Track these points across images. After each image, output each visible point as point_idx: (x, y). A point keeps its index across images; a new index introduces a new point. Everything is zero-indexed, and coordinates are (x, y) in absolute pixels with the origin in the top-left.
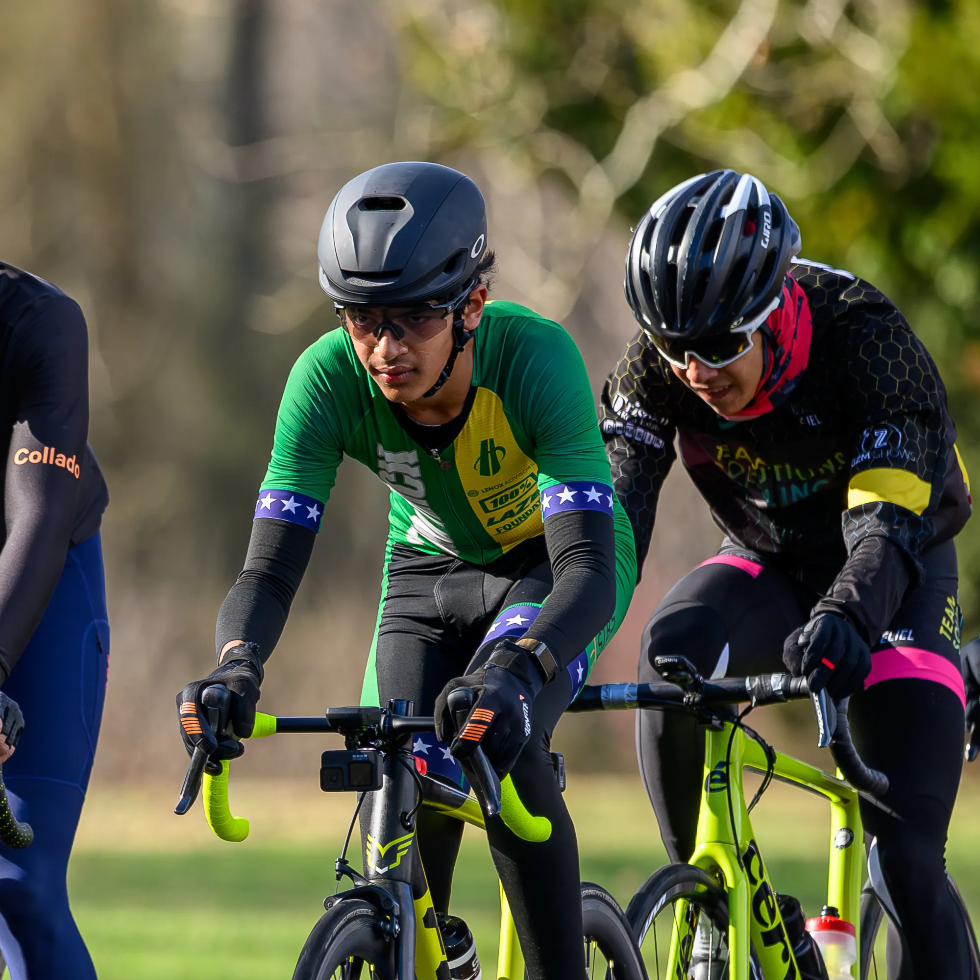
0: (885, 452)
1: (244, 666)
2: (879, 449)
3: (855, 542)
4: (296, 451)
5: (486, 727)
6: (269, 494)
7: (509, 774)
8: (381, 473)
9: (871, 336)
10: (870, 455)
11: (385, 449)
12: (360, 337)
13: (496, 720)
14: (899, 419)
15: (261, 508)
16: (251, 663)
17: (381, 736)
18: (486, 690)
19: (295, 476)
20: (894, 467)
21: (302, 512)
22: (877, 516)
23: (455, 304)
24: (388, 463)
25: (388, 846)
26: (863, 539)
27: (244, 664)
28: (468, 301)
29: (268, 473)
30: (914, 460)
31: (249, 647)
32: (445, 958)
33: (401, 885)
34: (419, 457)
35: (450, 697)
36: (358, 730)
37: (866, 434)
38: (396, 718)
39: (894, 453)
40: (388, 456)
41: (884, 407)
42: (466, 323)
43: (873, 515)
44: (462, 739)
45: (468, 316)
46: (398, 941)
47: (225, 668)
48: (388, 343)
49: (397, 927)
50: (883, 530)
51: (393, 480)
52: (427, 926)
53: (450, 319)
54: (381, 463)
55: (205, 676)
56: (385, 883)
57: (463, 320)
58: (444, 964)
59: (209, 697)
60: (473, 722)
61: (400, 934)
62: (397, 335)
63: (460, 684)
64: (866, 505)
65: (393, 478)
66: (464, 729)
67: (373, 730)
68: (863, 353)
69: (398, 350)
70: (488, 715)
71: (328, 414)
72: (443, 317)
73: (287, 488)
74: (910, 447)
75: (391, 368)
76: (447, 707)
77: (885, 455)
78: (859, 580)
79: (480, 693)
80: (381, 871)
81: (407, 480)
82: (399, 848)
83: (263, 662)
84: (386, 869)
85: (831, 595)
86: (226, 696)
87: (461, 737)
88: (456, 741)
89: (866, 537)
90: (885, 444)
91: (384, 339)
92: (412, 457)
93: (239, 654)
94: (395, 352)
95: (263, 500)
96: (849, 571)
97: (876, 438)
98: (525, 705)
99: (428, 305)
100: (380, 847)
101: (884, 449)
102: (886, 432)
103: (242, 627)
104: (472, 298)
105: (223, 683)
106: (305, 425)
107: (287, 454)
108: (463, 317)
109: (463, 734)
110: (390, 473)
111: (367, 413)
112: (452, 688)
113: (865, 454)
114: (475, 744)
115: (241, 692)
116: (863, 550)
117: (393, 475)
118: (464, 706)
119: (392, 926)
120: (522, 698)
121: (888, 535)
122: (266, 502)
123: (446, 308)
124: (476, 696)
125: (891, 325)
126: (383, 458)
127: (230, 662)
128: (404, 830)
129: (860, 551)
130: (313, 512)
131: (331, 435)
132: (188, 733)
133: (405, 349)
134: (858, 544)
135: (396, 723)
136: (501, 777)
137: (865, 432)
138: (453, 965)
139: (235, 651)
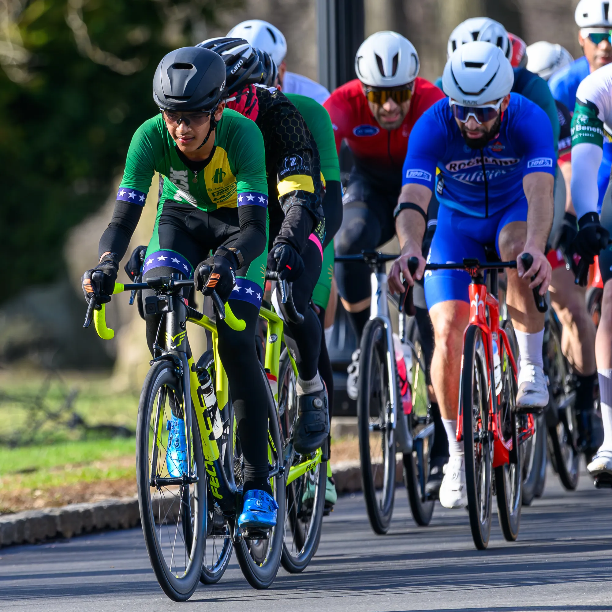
0: (296, 168)
1: (111, 263)
2: (293, 167)
3: (288, 209)
4: (135, 172)
5: (217, 281)
6: (123, 190)
7: (227, 302)
8: (171, 178)
9: (286, 116)
10: (290, 169)
11: (174, 169)
12: (170, 123)
13: (221, 278)
14: (300, 153)
15: (120, 196)
16: (114, 262)
17: (170, 289)
18: (216, 266)
19: (135, 183)
20: (300, 174)
21: (137, 198)
22: (296, 196)
23: (212, 111)
24: (174, 175)
25: (175, 337)
26: (291, 207)
27: (111, 262)
28: (217, 109)
29: (123, 180)
30: (308, 170)
31: (113, 255)
32: (200, 385)
33: (182, 353)
34: (188, 173)
35: (201, 269)
36: (160, 287)
37: (286, 160)
38: (176, 281)
39: (300, 168)
40: (175, 172)
41: (293, 147)
42: (216, 118)
43: (294, 196)
44: (207, 287)
45: (216, 114)
46: (182, 378)
47: (102, 264)
48: (183, 127)
49: (182, 371)
50: (299, 203)
51: (176, 182)
52: (192, 371)
53: (210, 117)
54: (171, 175)
55: (94, 268)
56: (175, 353)
57: (215, 117)
58: (200, 387)
59: (96, 277)
60: (212, 279)
61: (183, 374)
62: (187, 123)
63: (204, 264)
64: (290, 192)
65: (175, 181)
66: (207, 283)
67: (167, 287)
68: (283, 124)
69: (188, 129)
70: (218, 276)
71: (149, 157)
72: (207, 116)
73: (131, 187)
74: (307, 164)
75: (183, 136)
76: (199, 273)
77: (296, 169)
78: (292, 226)
79: (213, 268)
80: (173, 348)
81: (182, 182)
82: (180, 337)
83: (119, 262)
84: (175, 347)
85: (281, 234)
86: (103, 276)
87: (207, 286)
88: (205, 288)
89: (292, 206)
90: (296, 164)
91: (181, 125)
92: (185, 173)
93: (109, 258)
94: (186, 130)
95: (120, 192)
96: (287, 222)
97: (291, 161)
98: (232, 271)
99: (202, 111)
100: (172, 338)
101: (295, 166)
102: (295, 158)
103: (110, 246)
104: (219, 107)
105: (102, 270)
106: (139, 161)
107: (130, 173)
108: (215, 116)
109: (208, 284)
110: (174, 180)
111: (166, 154)
112: (200, 266)
113: (287, 169)
114: (212, 289)
115: (109, 274)
116: (292, 212)
117: (176, 180)
118: (207, 273)
119: (180, 371)
120: (231, 268)
121: (302, 204)
122: (122, 193)
123: (209, 113)
124: (211, 269)
125: (293, 111)
126: (172, 173)
127: (105, 261)
128: (182, 329)
129: (291, 213)
130: (142, 198)
131: (150, 165)
132: (88, 292)
133: (190, 129)
134: (289, 209)
135: (176, 283)
136: (224, 303)
137: (285, 159)
138: (204, 387)
139: (107, 257)
